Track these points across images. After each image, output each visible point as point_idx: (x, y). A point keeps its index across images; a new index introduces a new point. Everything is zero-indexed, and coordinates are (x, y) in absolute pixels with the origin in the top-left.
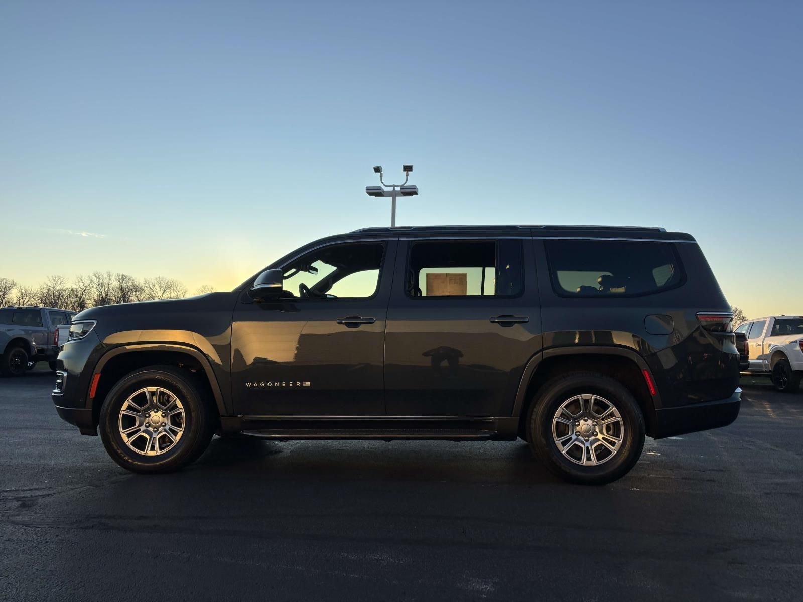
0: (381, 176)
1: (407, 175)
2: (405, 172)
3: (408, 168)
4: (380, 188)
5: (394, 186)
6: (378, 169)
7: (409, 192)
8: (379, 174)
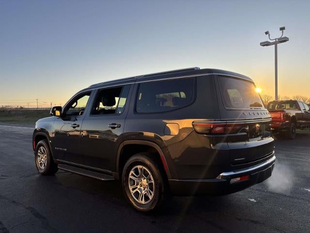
0: (269, 36)
1: (283, 32)
2: (281, 31)
3: (282, 29)
4: (267, 42)
5: (276, 39)
6: (267, 33)
7: (284, 40)
8: (268, 35)
